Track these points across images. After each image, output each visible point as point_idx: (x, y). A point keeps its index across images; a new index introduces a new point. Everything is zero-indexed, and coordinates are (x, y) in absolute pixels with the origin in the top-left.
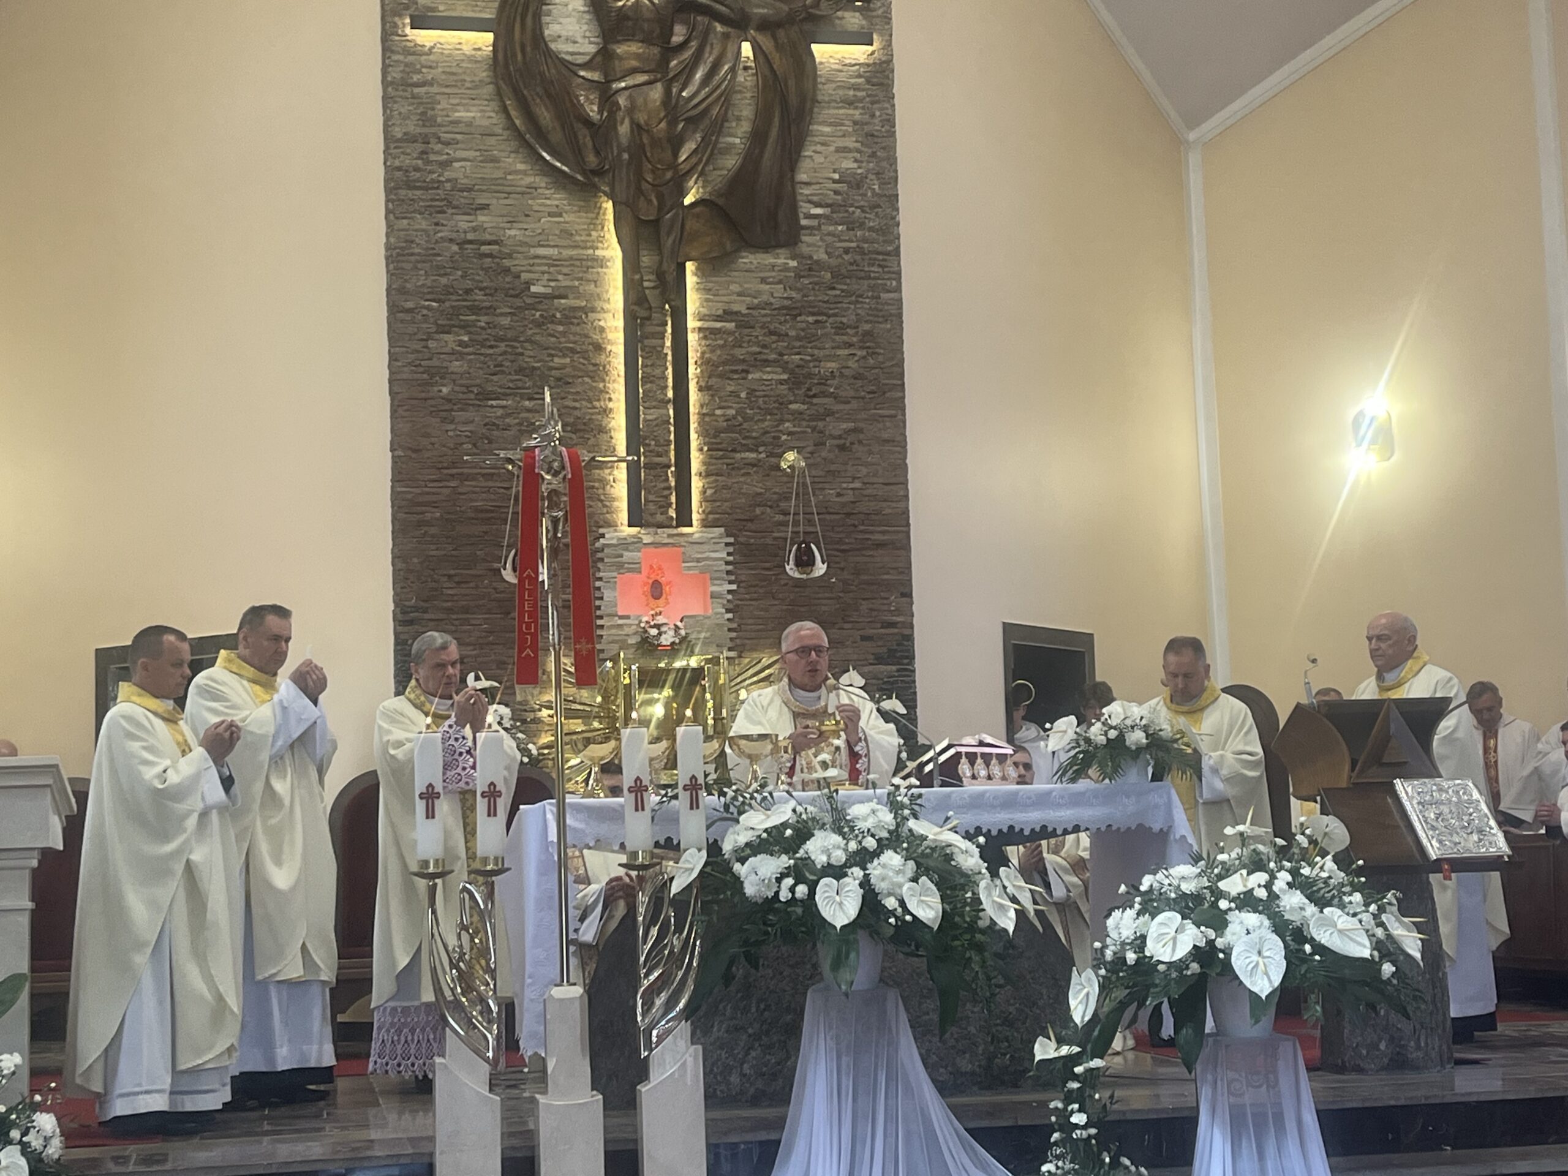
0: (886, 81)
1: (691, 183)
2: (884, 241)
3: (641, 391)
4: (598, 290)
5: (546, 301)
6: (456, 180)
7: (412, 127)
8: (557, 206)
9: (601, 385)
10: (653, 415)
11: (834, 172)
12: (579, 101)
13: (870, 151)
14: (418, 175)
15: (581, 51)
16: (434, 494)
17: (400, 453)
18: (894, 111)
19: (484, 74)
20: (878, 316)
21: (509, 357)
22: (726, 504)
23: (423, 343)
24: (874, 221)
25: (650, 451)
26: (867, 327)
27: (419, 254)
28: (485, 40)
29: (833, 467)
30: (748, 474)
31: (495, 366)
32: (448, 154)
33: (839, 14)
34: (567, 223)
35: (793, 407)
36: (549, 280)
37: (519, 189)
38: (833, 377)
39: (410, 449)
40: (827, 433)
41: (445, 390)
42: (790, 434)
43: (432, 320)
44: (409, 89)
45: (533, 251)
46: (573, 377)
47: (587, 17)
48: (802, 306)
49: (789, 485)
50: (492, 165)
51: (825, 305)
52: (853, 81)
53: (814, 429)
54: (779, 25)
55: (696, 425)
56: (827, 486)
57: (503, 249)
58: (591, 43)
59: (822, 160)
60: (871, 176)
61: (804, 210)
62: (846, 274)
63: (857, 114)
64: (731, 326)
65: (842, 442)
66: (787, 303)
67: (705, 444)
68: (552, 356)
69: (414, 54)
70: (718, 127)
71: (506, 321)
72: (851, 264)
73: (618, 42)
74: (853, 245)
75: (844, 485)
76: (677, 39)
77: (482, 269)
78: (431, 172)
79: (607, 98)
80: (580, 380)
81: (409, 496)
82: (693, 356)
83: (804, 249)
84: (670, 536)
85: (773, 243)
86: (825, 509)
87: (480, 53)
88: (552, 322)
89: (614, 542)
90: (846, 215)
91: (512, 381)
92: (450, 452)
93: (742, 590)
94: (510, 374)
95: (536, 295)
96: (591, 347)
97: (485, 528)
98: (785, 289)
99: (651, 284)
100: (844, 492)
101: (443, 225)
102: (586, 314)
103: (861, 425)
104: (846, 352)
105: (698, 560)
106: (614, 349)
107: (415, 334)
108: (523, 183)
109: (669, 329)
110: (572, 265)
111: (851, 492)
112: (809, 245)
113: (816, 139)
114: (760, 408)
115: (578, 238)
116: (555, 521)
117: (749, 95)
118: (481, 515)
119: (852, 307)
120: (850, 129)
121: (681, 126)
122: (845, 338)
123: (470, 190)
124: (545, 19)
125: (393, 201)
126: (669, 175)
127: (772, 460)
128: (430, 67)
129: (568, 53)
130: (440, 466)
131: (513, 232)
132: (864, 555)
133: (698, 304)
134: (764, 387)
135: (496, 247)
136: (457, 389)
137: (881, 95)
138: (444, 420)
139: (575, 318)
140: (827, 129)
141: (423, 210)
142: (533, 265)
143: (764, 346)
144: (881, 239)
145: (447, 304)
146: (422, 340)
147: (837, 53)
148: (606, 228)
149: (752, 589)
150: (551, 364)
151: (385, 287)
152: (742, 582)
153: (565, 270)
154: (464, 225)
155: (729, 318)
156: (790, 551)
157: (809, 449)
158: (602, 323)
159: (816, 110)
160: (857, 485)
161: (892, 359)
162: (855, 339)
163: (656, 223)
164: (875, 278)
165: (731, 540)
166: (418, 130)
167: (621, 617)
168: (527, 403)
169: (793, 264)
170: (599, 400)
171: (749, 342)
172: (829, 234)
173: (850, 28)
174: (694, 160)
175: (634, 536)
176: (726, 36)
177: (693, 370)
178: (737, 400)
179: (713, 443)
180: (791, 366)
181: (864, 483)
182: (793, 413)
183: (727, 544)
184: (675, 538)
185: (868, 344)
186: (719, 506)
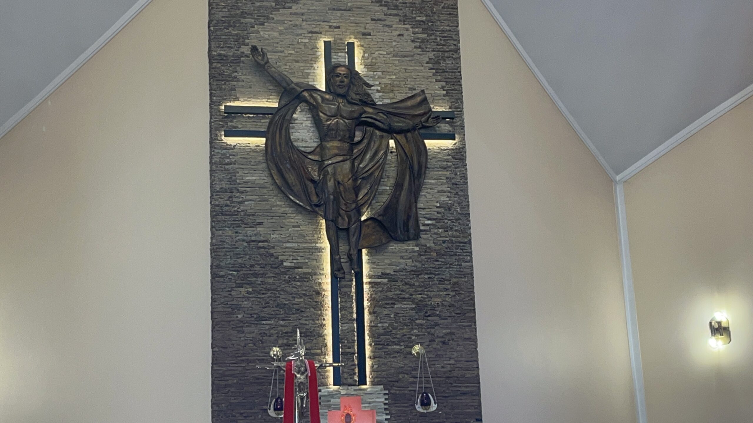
0: (462, 157)
1: (365, 209)
2: (463, 237)
3: (340, 315)
4: (318, 264)
5: (291, 270)
6: (246, 210)
7: (225, 185)
8: (297, 222)
9: (319, 312)
10: (346, 327)
11: (437, 202)
12: (308, 170)
13: (455, 192)
14: (227, 208)
15: (310, 146)
16: (234, 370)
17: (216, 349)
18: (467, 172)
19: (261, 158)
20: (459, 275)
21: (272, 299)
22: (384, 373)
23: (229, 293)
24: (458, 227)
25: (345, 346)
26: (455, 280)
27: (227, 248)
28: (261, 141)
29: (439, 353)
30: (395, 357)
31: (265, 304)
32: (242, 198)
33: (438, 125)
34: (302, 230)
35: (417, 322)
36: (293, 259)
37: (277, 214)
38: (438, 306)
39: (222, 347)
40: (436, 335)
41: (240, 316)
42: (416, 336)
43: (233, 281)
44: (223, 166)
45: (285, 245)
46: (305, 308)
47: (312, 129)
48: (422, 270)
49: (417, 362)
50: (264, 203)
51: (433, 269)
52: (445, 157)
53: (429, 333)
54: (408, 131)
55: (368, 332)
56: (436, 362)
57: (269, 244)
58: (314, 142)
59: (431, 197)
60: (455, 204)
61: (422, 222)
62: (444, 253)
63: (448, 174)
64: (385, 281)
65: (444, 339)
66: (413, 268)
67: (373, 342)
68: (294, 298)
69: (226, 149)
70: (378, 182)
71: (271, 281)
72: (446, 248)
73: (328, 141)
74: (447, 239)
75: (445, 362)
76: (357, 139)
77: (259, 254)
78: (233, 207)
79: (322, 168)
80: (308, 310)
81: (221, 372)
82: (366, 296)
83: (422, 241)
84: (355, 390)
85: (406, 239)
86: (435, 375)
87: (259, 148)
88: (294, 280)
89: (326, 394)
90: (443, 224)
91: (274, 311)
92: (242, 349)
93: (393, 418)
94: (273, 307)
95: (286, 267)
96: (314, 293)
98: (413, 261)
99: (345, 261)
100: (446, 366)
101: (240, 233)
102: (312, 276)
103: (453, 331)
104: (445, 293)
105: (370, 403)
106: (326, 293)
107: (225, 288)
108: (280, 211)
109: (354, 283)
110: (304, 252)
111: (449, 366)
112: (425, 239)
113: (427, 186)
114: (400, 322)
115: (308, 238)
116: (302, 398)
117: (393, 165)
118: (257, 381)
119: (448, 270)
120: (445, 181)
121: (360, 181)
122: (444, 286)
123: (253, 215)
124: (291, 131)
125: (214, 222)
126: (354, 206)
127: (408, 350)
128: (234, 155)
129: (303, 147)
130: (237, 355)
131: (274, 236)
132: (457, 399)
133: (368, 270)
134: (403, 312)
135: (266, 243)
136: (245, 315)
137: (460, 164)
138: (239, 332)
139: (307, 278)
140: (433, 181)
141: (229, 226)
142: (285, 252)
143: (402, 291)
144: (462, 235)
145: (241, 272)
146: (228, 291)
147: (438, 144)
148: (322, 233)
149: (398, 418)
150: (294, 302)
151: (210, 264)
152: (393, 414)
153: (301, 254)
154: (249, 233)
155: (385, 276)
156: (418, 397)
157: (427, 343)
158: (320, 281)
159: (427, 172)
160: (452, 362)
161: (469, 296)
162: (449, 287)
163: (347, 230)
164: (459, 255)
165: (387, 392)
166: (228, 186)
168: (281, 322)
169: (417, 249)
170: (318, 320)
171: (395, 288)
172: (435, 234)
173: (443, 132)
174: (366, 198)
175: (336, 391)
176: (382, 137)
177: (366, 303)
178: (389, 318)
179: (377, 341)
180: (416, 301)
181: (455, 361)
182: (418, 325)
183: (385, 394)
184: (358, 391)
185: (456, 289)
186: (380, 374)
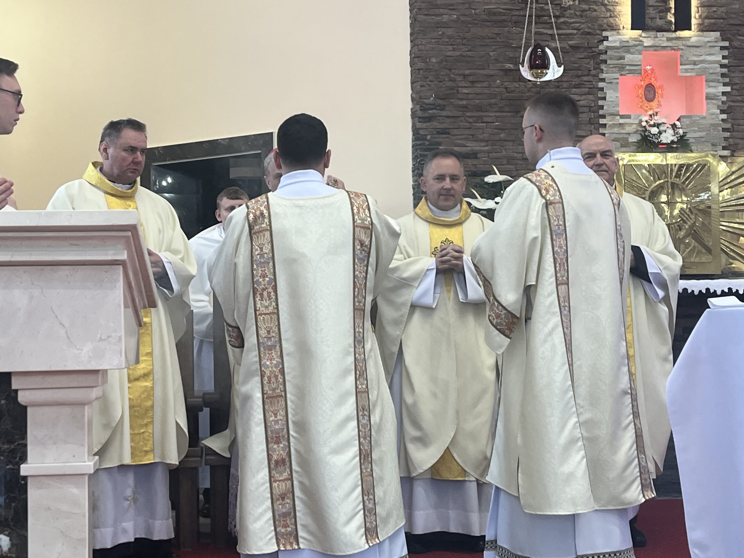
22: (723, 9)
84: (669, 39)
89: (617, 44)
93: (735, 92)
97: (496, 30)
105: (695, 63)
118: (494, 18)
152: (736, 84)
165: (726, 44)
167: (622, 117)
175: (635, 40)
183: (722, 48)
184: (674, 41)
186: (714, 11)
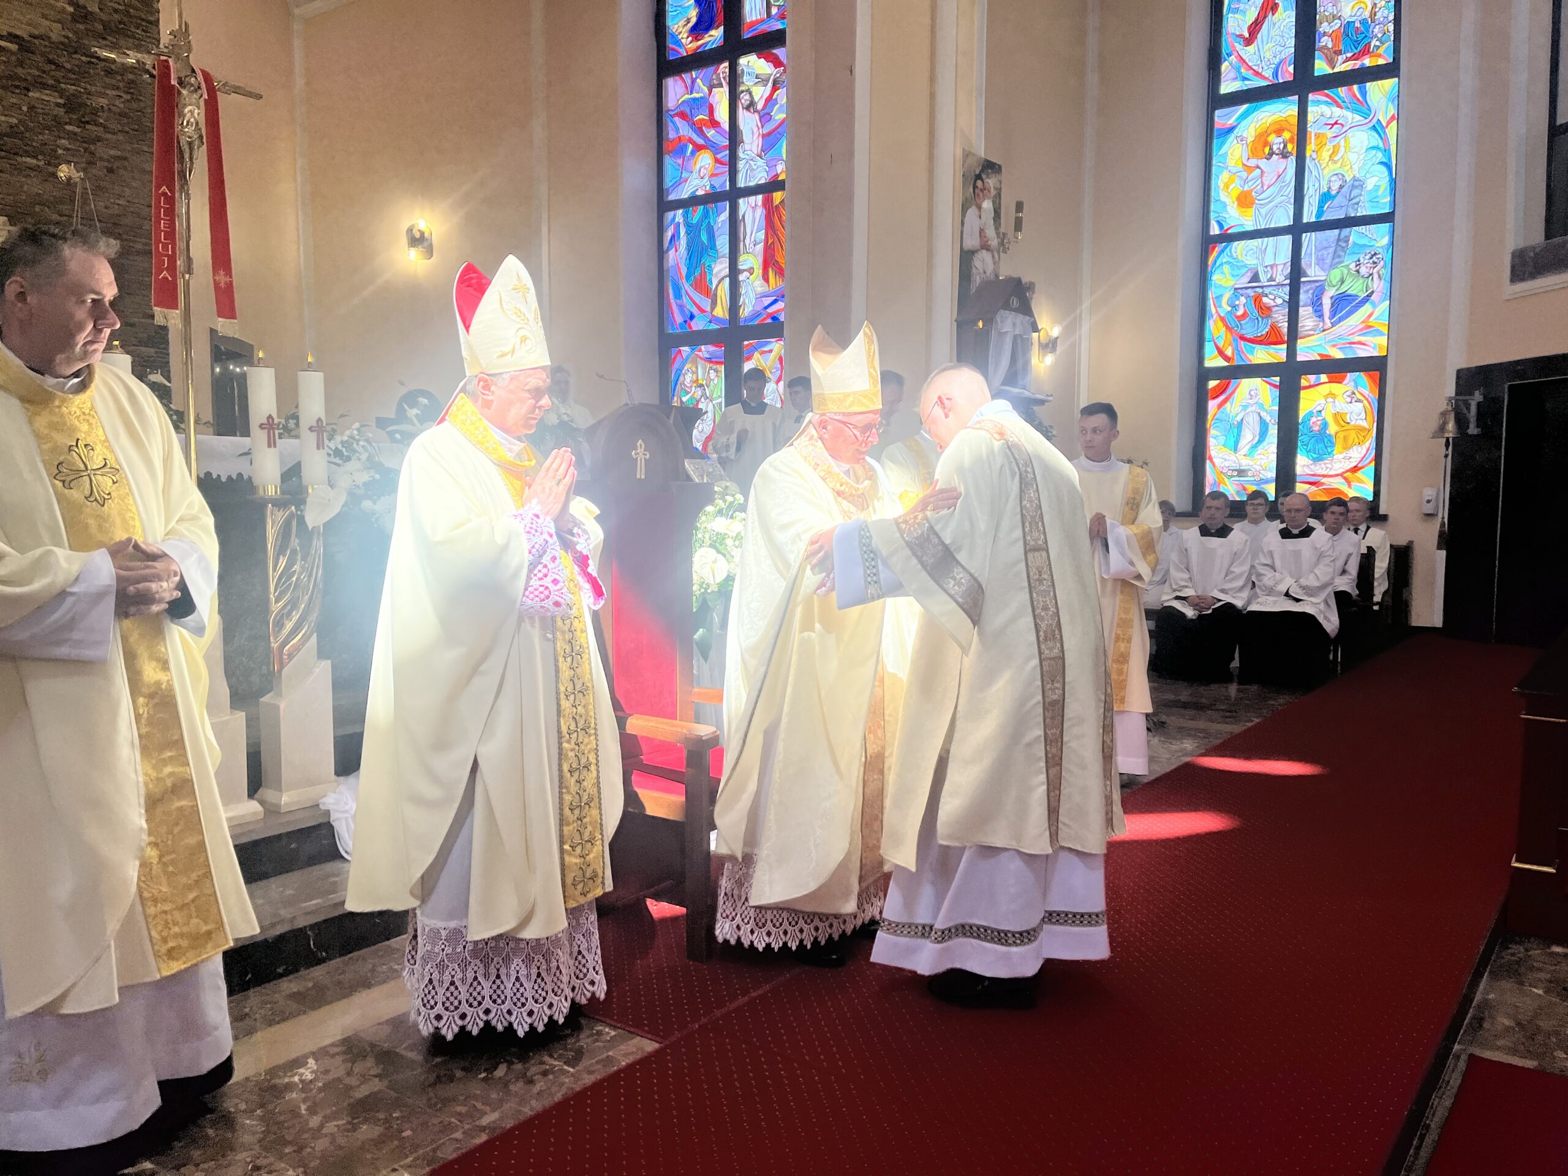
2: (146, 11)
26: (131, 76)
30: (29, 176)
35: (68, 127)
38: (103, 110)
40: (97, 155)
42: (66, 149)
48: (78, 47)
53: (86, 150)
62: (115, 29)
64: (14, 47)
65: (110, 165)
66: (63, 40)
72: (117, 21)
74: (120, 7)
75: (112, 200)
98: (63, 28)
103: (126, 154)
104: (115, 93)
114: (39, 122)
122: (112, 81)
127: (50, 168)
134: (43, 106)
143: (43, 72)
144: (144, 9)
157: (83, 165)
160: (122, 202)
162: (121, 85)
171: (30, 64)
178: (19, 111)
180: (66, 94)
181: (129, 202)
182: (69, 132)
185: (132, 91)
